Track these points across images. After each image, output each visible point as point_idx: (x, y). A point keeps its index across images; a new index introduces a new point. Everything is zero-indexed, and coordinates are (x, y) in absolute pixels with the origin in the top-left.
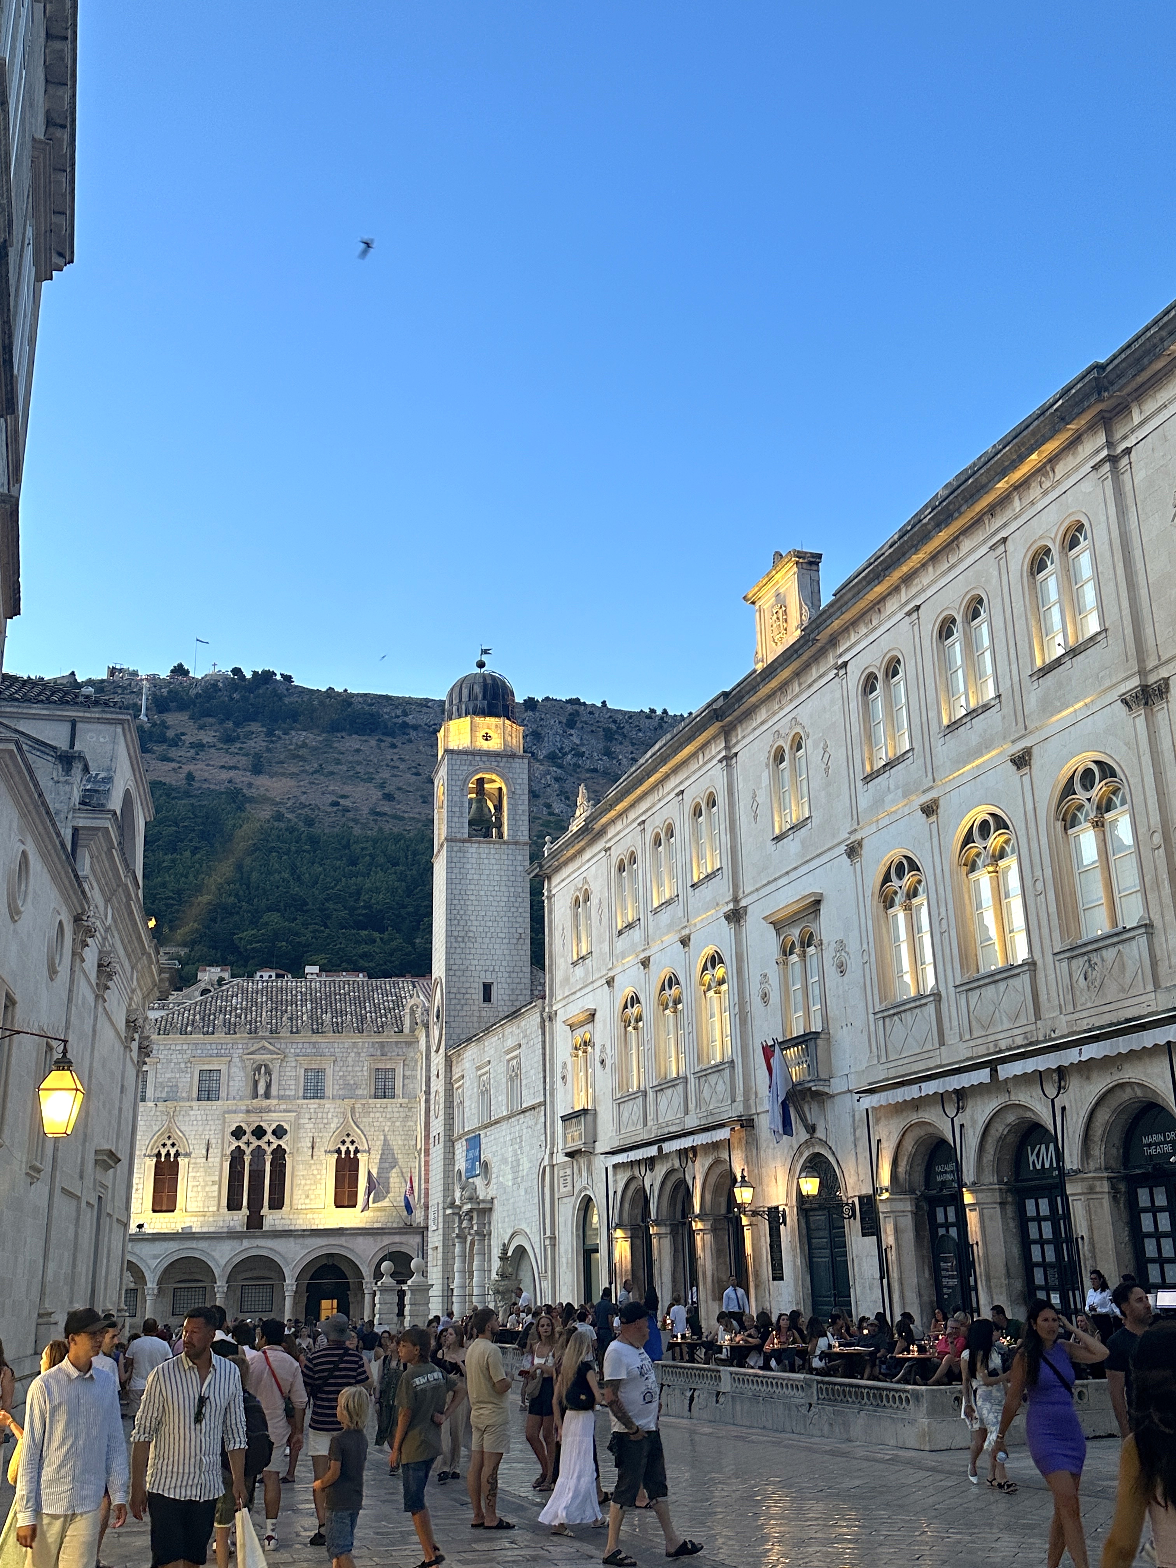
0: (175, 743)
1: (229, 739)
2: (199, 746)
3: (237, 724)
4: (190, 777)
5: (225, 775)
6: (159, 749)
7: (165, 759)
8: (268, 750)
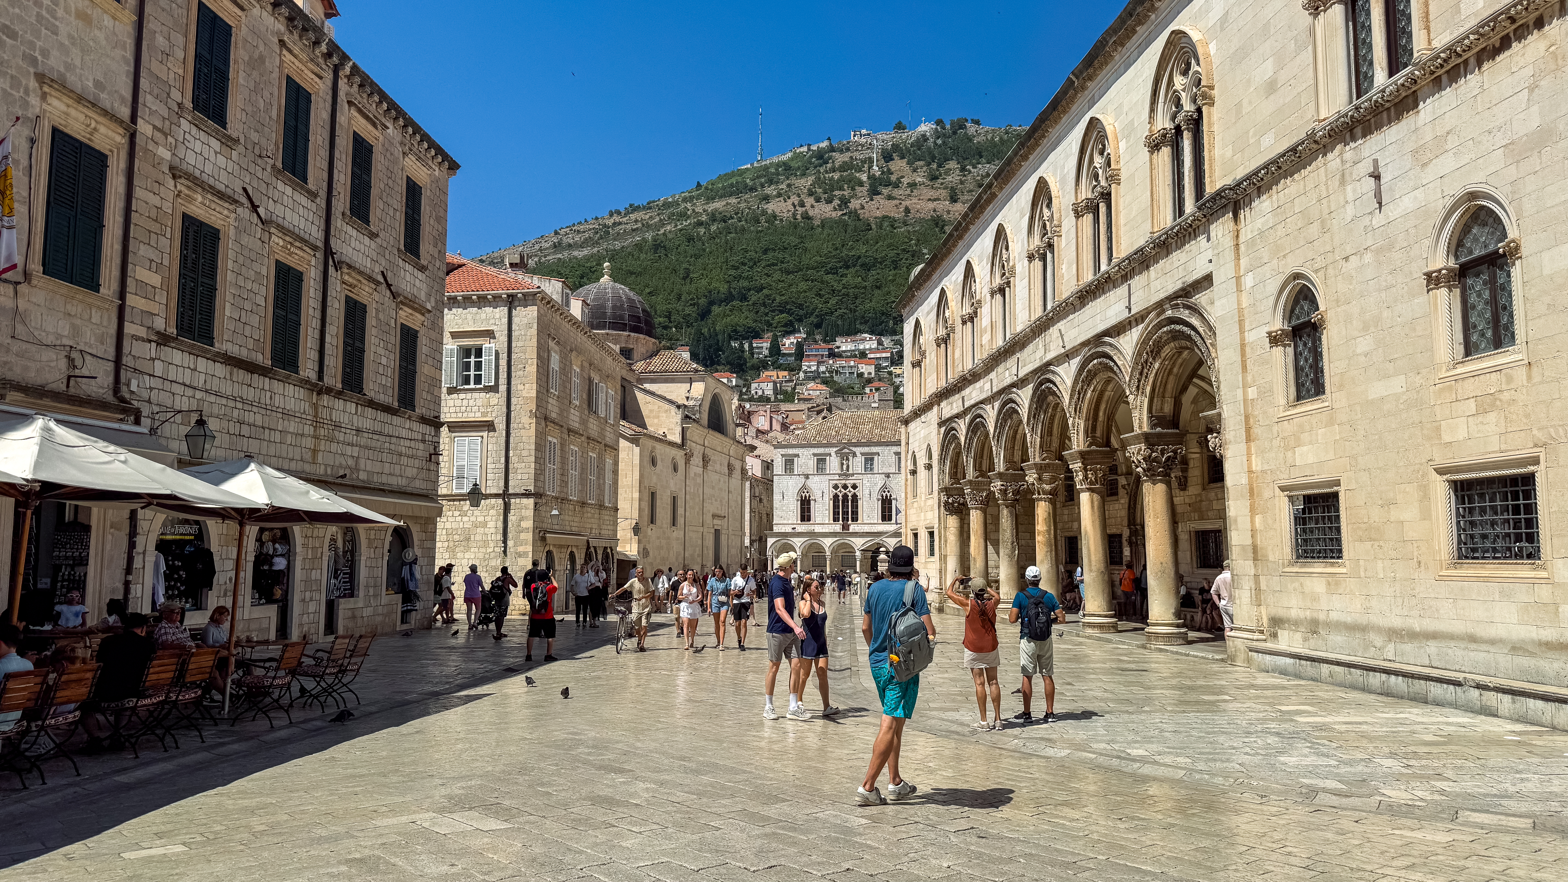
0: (896, 185)
1: (934, 178)
2: (913, 185)
3: (940, 166)
4: (907, 210)
5: (931, 205)
6: (885, 191)
7: (890, 198)
8: (962, 182)
